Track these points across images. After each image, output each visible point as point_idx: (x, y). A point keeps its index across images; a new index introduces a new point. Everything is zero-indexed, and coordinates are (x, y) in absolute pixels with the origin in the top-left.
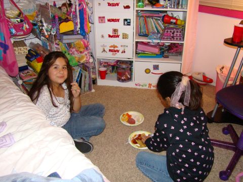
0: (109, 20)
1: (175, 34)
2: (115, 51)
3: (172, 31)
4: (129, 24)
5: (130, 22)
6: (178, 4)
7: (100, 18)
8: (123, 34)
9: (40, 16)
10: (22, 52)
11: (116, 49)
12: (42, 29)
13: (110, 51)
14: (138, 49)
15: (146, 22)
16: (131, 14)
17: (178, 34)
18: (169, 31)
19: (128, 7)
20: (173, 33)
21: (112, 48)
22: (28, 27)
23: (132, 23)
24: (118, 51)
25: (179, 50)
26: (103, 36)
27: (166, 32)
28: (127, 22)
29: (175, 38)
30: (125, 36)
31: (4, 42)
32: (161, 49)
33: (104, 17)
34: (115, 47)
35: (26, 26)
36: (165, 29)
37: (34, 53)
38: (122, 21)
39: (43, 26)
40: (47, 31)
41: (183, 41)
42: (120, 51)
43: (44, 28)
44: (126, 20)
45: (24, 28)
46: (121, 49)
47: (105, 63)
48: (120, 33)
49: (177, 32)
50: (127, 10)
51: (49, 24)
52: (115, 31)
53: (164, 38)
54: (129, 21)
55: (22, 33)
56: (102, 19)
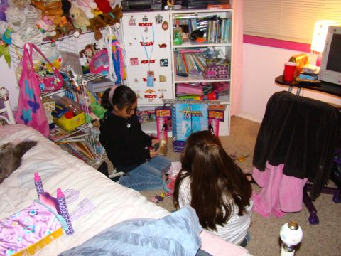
0: (143, 62)
1: (220, 71)
2: (152, 97)
3: (216, 68)
4: (166, 65)
5: (167, 63)
6: (220, 37)
7: (131, 59)
8: (160, 76)
9: (69, 66)
10: (49, 108)
11: (152, 94)
12: (72, 81)
13: (146, 96)
14: (178, 91)
15: (184, 60)
16: (168, 54)
17: (224, 71)
18: (213, 68)
19: (164, 46)
20: (218, 71)
21: (148, 94)
22: (59, 81)
23: (169, 64)
24: (155, 97)
25: (226, 89)
26: (136, 81)
27: (209, 70)
28: (164, 63)
29: (220, 76)
30: (163, 79)
31: (33, 100)
32: (203, 90)
33: (136, 59)
34: (151, 91)
35: (57, 80)
36: (208, 67)
37: (61, 108)
38: (158, 62)
39: (73, 77)
40: (77, 81)
41: (230, 78)
42: (158, 97)
43: (74, 79)
44: (162, 60)
45: (55, 83)
46: (159, 94)
47: (145, 112)
48: (156, 75)
49: (222, 69)
50: (162, 48)
51: (79, 73)
52: (151, 73)
53: (207, 78)
54: (166, 61)
55: (53, 88)
56: (134, 61)
